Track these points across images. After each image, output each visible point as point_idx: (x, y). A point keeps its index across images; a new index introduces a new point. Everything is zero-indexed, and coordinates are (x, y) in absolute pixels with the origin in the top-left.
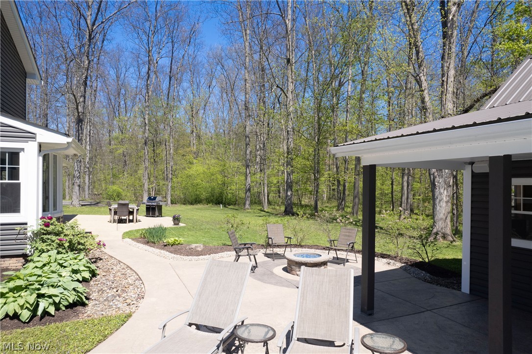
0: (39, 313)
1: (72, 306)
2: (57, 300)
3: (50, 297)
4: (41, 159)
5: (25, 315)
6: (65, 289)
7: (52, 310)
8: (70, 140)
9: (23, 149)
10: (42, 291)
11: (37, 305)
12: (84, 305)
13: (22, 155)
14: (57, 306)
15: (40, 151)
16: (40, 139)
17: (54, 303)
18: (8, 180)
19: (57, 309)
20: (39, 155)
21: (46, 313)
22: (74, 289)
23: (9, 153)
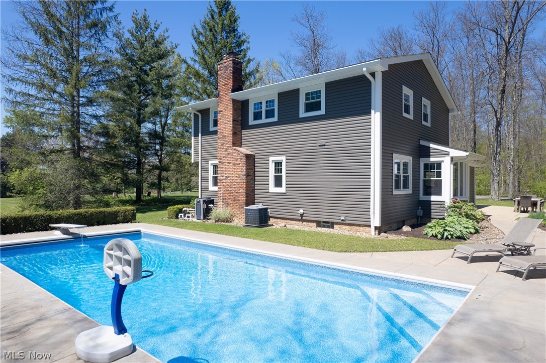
0: (445, 237)
1: (459, 238)
2: (452, 233)
3: (449, 231)
4: (452, 165)
5: (439, 236)
6: (456, 230)
7: (450, 237)
8: (468, 153)
9: (443, 161)
10: (446, 228)
11: (444, 234)
12: (465, 239)
13: (443, 164)
14: (452, 235)
15: (452, 161)
16: (451, 155)
17: (451, 234)
18: (437, 177)
19: (452, 238)
20: (451, 164)
21: (447, 238)
22: (460, 231)
23: (437, 164)
